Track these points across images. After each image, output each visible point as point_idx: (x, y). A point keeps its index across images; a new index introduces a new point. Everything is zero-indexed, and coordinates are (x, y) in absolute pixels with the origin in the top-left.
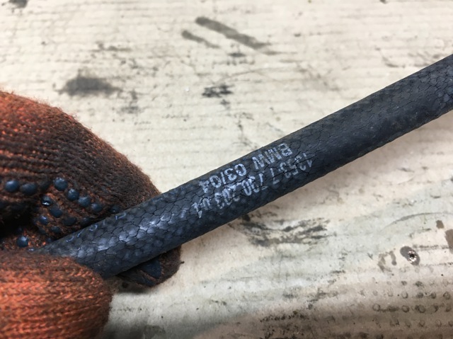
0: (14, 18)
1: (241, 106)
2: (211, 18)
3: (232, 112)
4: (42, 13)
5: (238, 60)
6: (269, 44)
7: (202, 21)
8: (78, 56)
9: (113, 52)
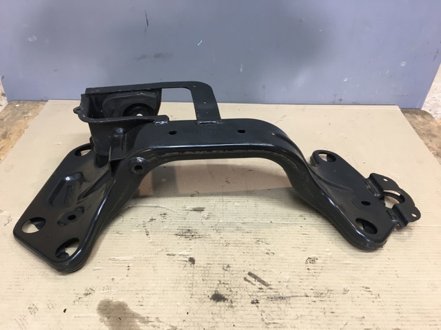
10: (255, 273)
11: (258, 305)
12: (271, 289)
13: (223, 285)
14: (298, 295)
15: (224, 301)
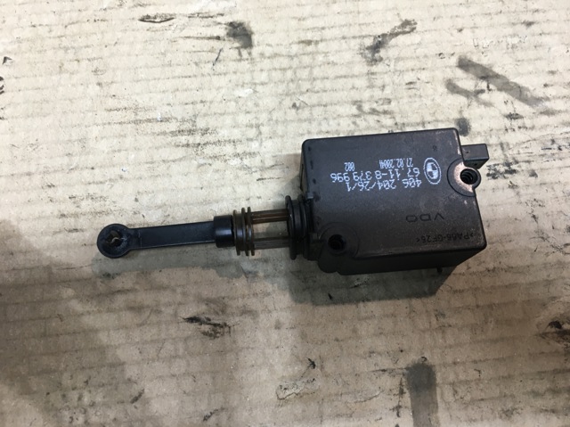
0: (245, 65)
1: (531, 191)
2: (475, 59)
3: (523, 199)
4: (276, 55)
5: (516, 123)
6: (548, 99)
7: (465, 64)
8: (339, 125)
9: (376, 118)
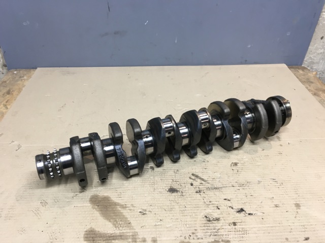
10: (197, 174)
11: (201, 193)
12: (208, 183)
13: (175, 183)
14: (227, 186)
15: (177, 192)
